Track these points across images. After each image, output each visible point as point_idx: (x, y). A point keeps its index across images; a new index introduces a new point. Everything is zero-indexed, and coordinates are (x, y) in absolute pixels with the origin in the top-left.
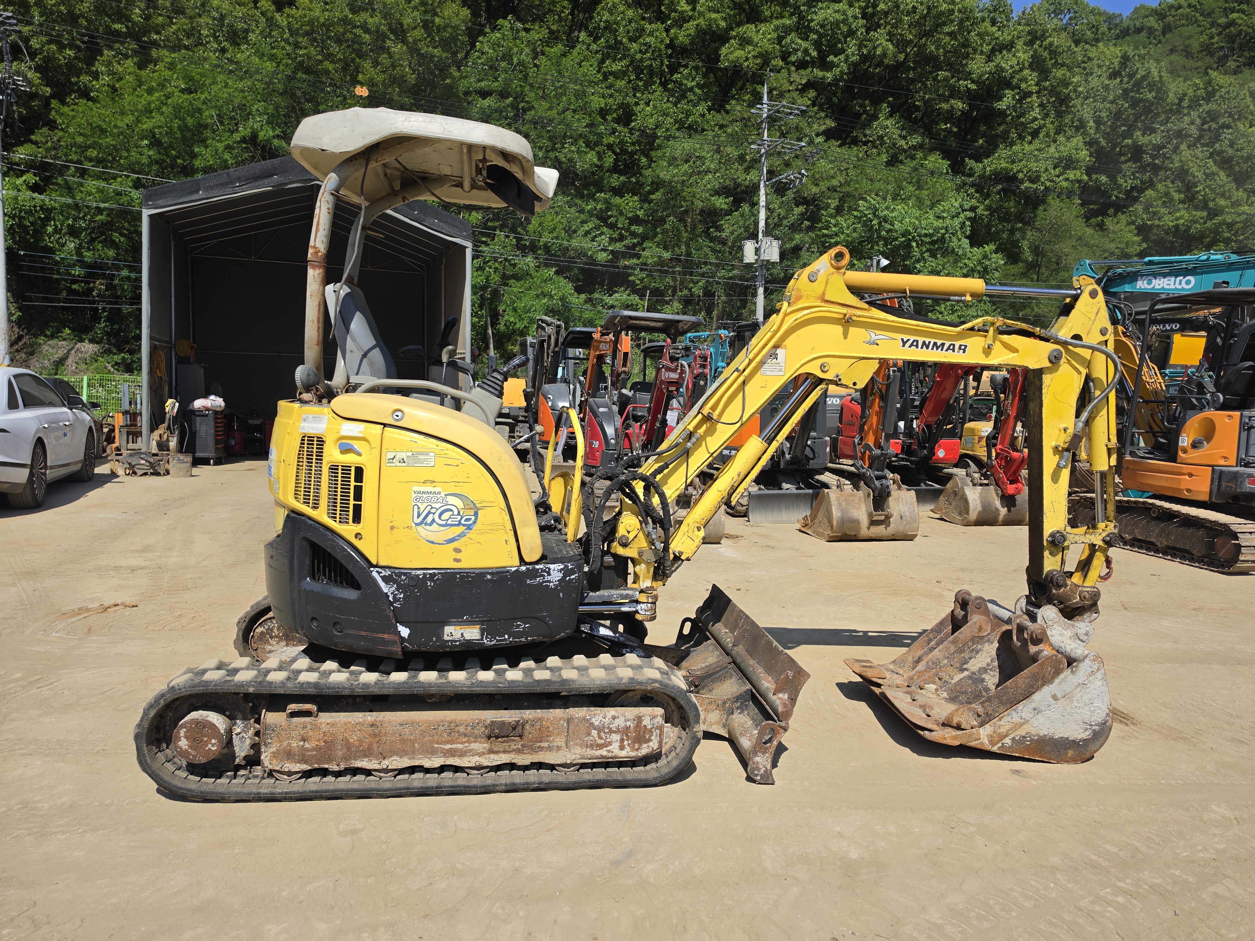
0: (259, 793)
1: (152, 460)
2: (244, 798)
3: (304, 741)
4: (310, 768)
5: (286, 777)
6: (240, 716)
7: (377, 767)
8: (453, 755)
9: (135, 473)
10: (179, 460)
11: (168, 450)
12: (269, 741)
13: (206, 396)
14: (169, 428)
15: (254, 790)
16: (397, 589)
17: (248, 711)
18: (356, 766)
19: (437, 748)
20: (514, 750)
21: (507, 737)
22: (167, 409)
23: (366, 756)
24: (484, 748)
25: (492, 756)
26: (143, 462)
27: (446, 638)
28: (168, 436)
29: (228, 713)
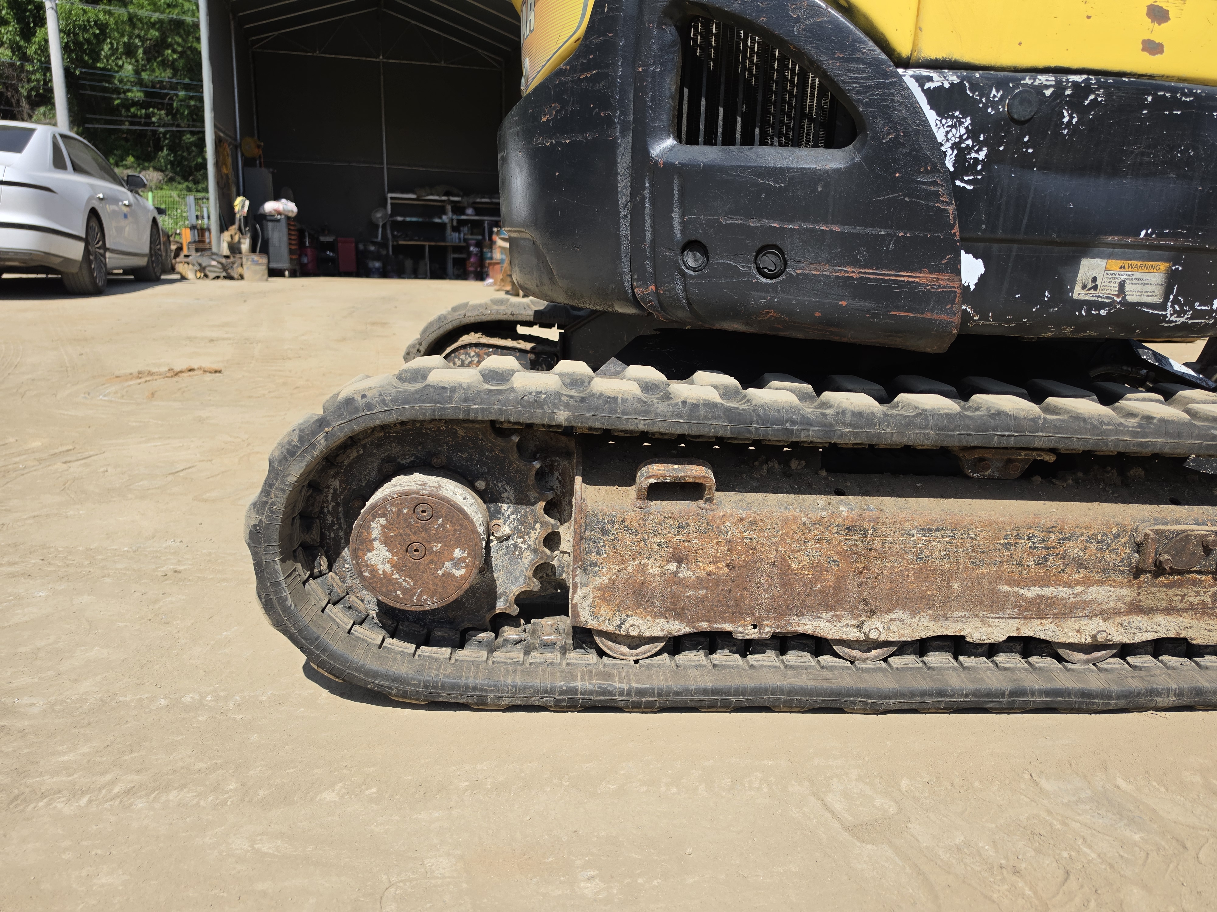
0: (573, 691)
1: (224, 261)
2: (533, 701)
3: (680, 561)
4: (688, 630)
5: (624, 649)
6: (509, 493)
7: (853, 634)
8: (1041, 615)
9: (206, 276)
10: (253, 261)
11: (240, 253)
12: (593, 557)
13: (276, 198)
14: (240, 229)
15: (560, 683)
16: (972, 133)
17: (532, 480)
18: (800, 629)
19: (1006, 595)
20: (1191, 607)
21: (1181, 573)
22: (237, 209)
23: (827, 606)
24: (1120, 598)
25: (1138, 620)
26: (214, 263)
27: (1079, 293)
28: (240, 238)
29: (481, 484)
